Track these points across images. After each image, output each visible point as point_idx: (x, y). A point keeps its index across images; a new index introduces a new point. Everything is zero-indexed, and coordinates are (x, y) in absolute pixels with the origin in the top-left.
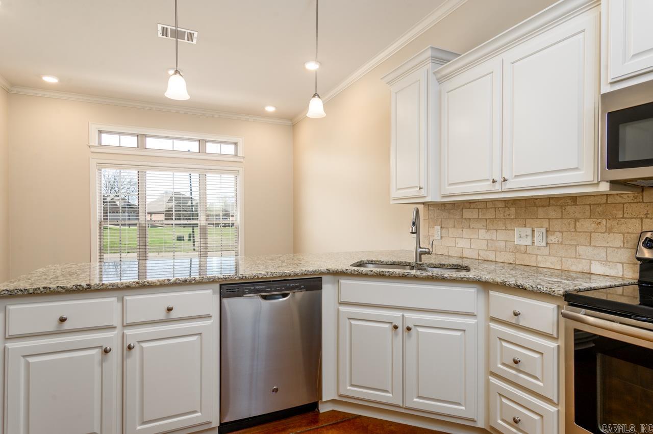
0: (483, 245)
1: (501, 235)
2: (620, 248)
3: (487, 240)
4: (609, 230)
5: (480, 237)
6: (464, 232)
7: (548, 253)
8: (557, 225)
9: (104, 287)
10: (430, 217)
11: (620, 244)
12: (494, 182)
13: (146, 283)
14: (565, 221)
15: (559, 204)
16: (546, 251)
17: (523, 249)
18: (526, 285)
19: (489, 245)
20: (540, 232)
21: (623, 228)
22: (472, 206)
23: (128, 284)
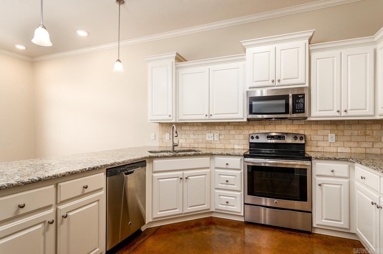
0: (192, 141)
1: (200, 137)
2: (243, 139)
3: (194, 139)
4: (240, 134)
5: (191, 138)
6: (182, 136)
7: (219, 143)
8: (223, 132)
9: (50, 178)
10: (163, 129)
11: (242, 138)
12: (206, 116)
13: (74, 172)
14: (226, 131)
15: (223, 124)
16: (219, 142)
17: (210, 142)
18: (231, 153)
19: (195, 141)
20: (216, 135)
21: (244, 133)
22: (186, 124)
23: (64, 174)
